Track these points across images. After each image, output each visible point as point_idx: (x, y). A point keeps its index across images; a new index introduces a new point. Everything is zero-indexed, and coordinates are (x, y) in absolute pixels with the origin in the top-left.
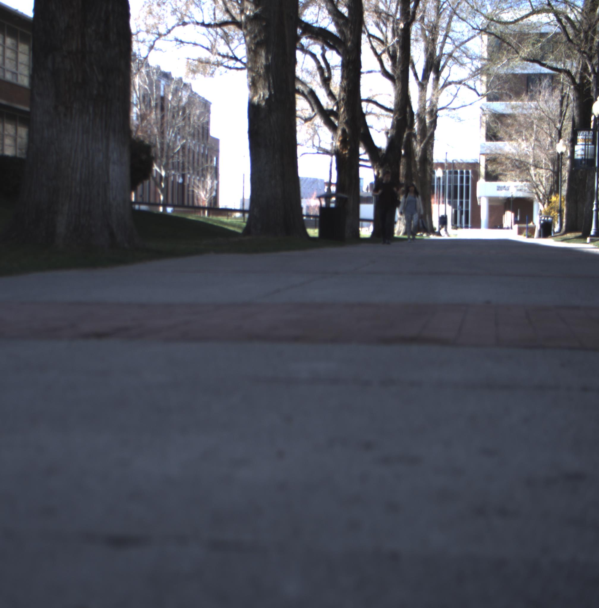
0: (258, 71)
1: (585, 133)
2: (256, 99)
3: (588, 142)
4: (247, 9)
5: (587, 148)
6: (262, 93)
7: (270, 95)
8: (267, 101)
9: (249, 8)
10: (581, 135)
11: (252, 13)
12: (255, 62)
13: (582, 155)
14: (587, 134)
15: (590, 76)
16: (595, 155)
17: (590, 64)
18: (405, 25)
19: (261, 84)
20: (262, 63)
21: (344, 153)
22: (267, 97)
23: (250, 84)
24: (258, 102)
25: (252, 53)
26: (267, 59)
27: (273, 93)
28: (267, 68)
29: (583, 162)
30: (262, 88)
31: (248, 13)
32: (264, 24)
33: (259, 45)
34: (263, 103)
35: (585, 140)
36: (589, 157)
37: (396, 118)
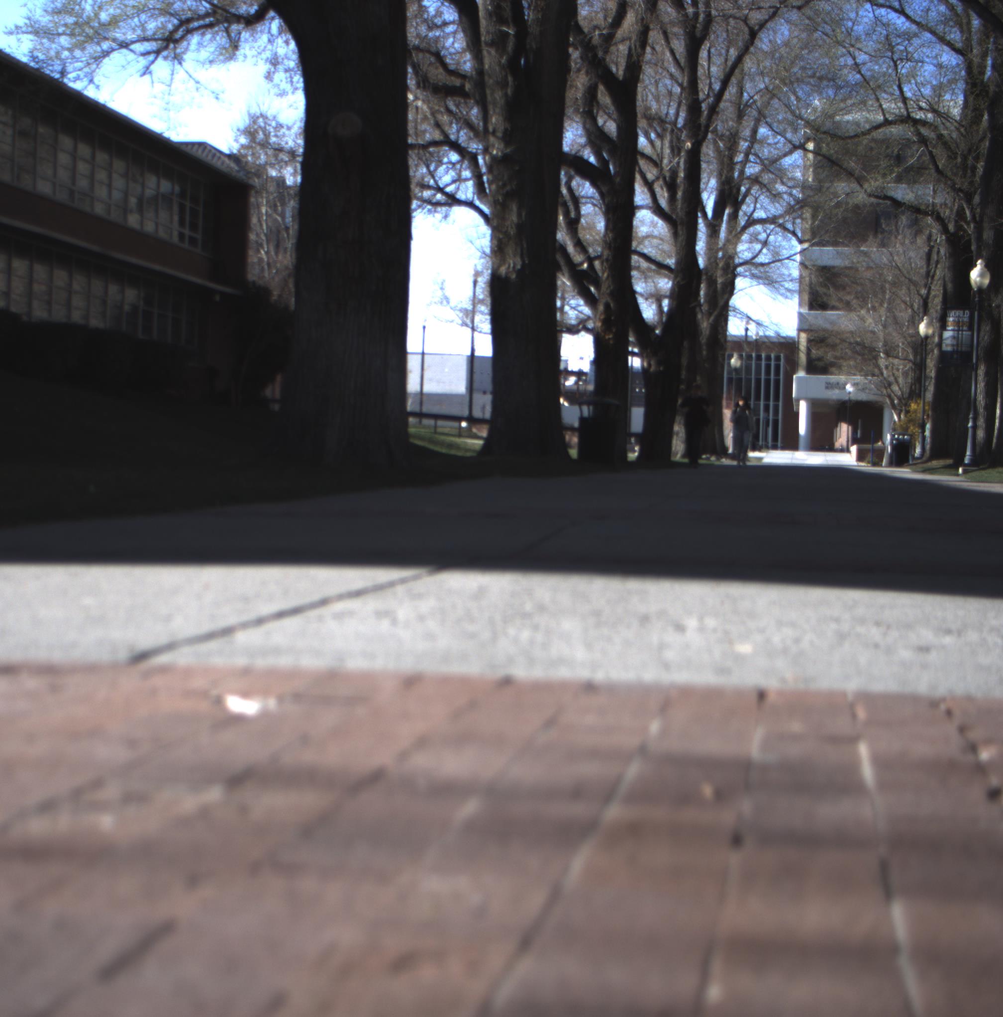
0: (506, 232)
1: (959, 313)
2: (503, 270)
3: (962, 326)
4: (493, 146)
5: (960, 336)
6: (511, 262)
7: (523, 265)
8: (520, 273)
9: (496, 146)
10: (953, 316)
11: (500, 154)
12: (503, 219)
13: (953, 345)
14: (961, 315)
15: (968, 225)
16: (972, 345)
17: (968, 208)
18: (693, 145)
19: (510, 251)
20: (512, 220)
21: (607, 337)
22: (519, 267)
23: (496, 249)
24: (507, 273)
25: (498, 207)
26: (519, 215)
27: (527, 262)
28: (520, 227)
29: (955, 356)
30: (511, 255)
31: (495, 152)
32: (517, 168)
33: (509, 196)
34: (514, 276)
35: (957, 323)
36: (964, 349)
37: (678, 282)
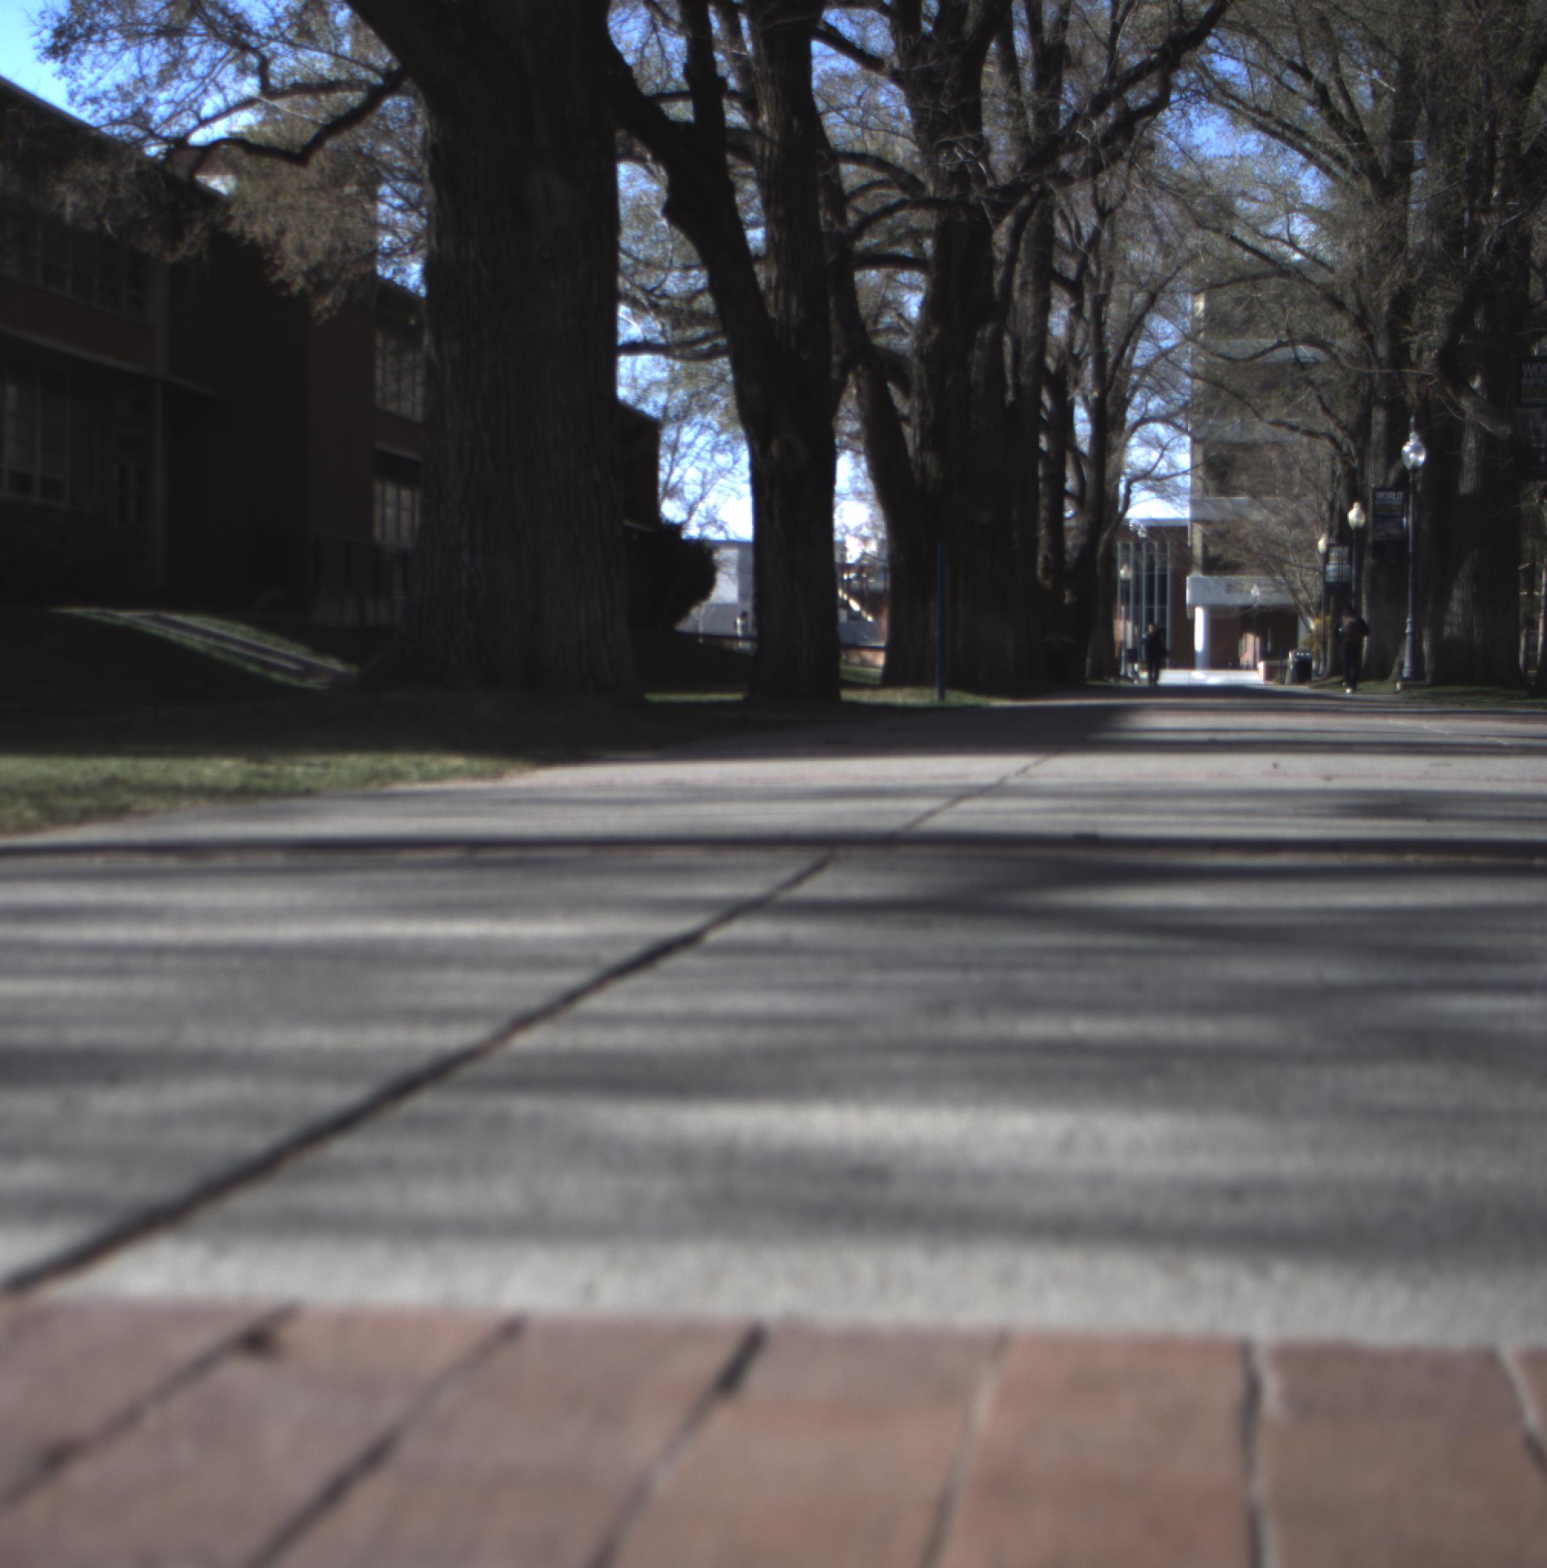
1: (1339, 549)
3: (1344, 560)
5: (1341, 569)
10: (1334, 552)
13: (1335, 577)
14: (1343, 551)
15: (1353, 459)
16: (1351, 576)
18: (1100, 394)
29: (1339, 584)
35: (1340, 558)
36: (1344, 579)
